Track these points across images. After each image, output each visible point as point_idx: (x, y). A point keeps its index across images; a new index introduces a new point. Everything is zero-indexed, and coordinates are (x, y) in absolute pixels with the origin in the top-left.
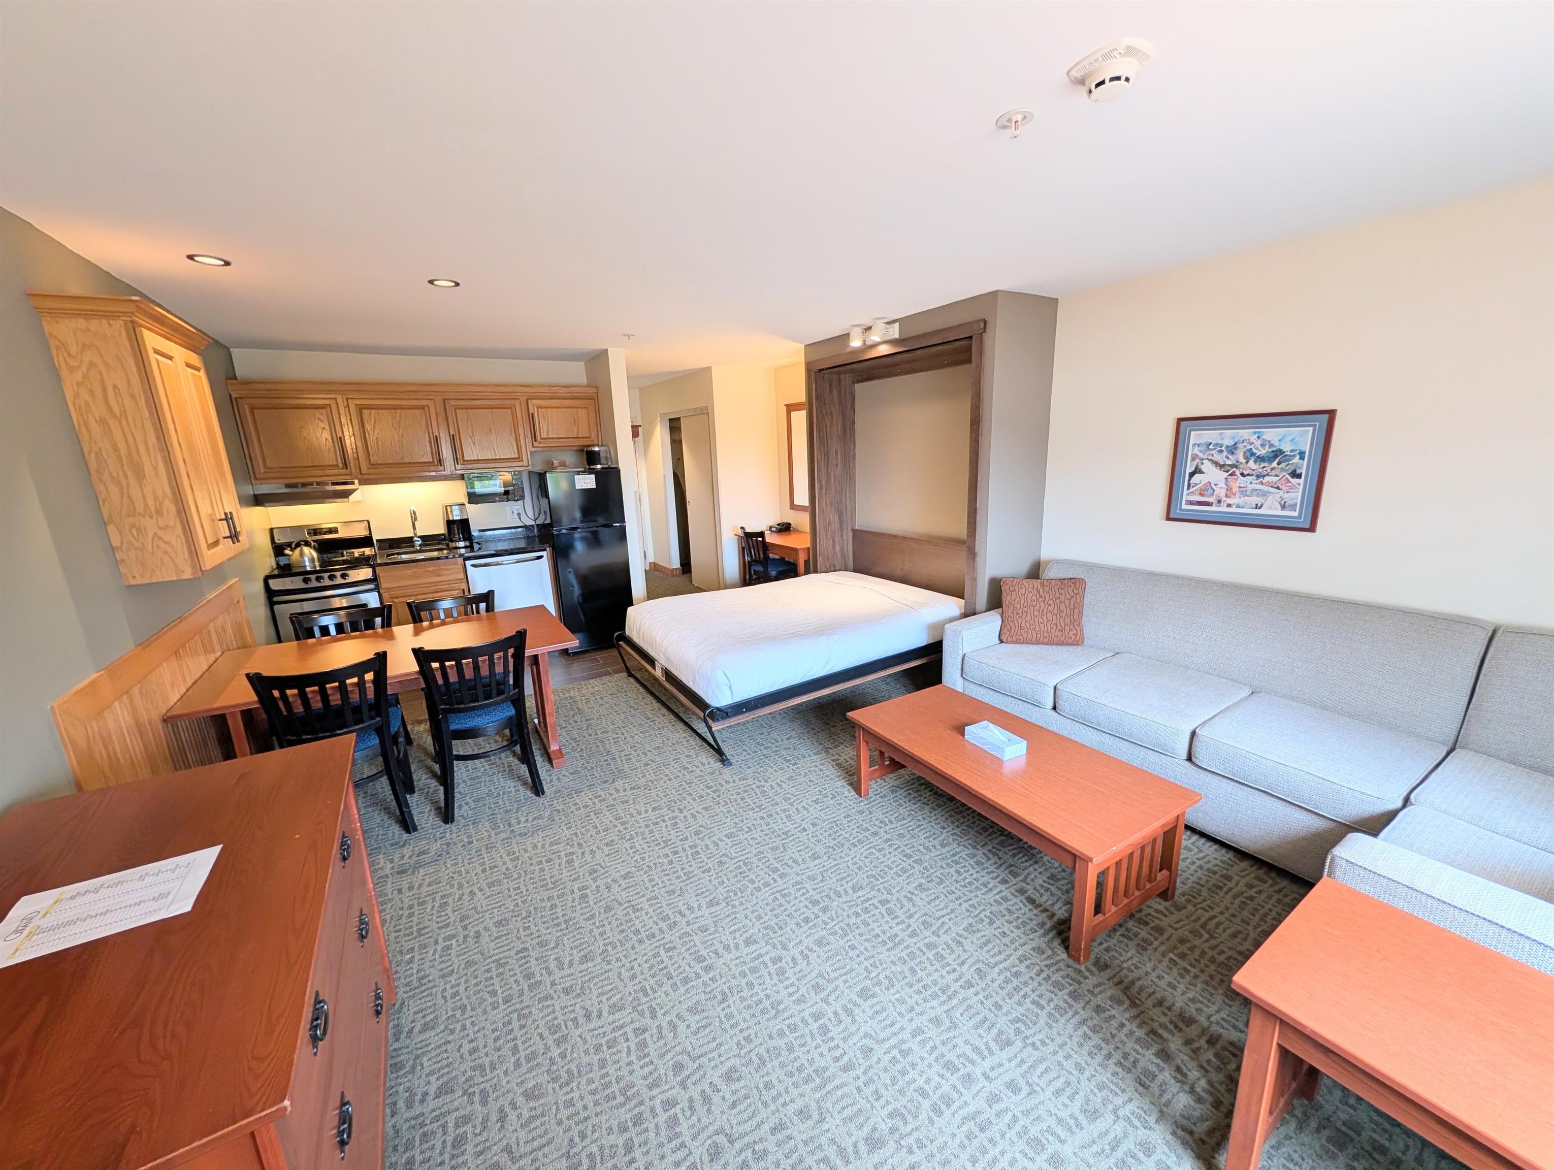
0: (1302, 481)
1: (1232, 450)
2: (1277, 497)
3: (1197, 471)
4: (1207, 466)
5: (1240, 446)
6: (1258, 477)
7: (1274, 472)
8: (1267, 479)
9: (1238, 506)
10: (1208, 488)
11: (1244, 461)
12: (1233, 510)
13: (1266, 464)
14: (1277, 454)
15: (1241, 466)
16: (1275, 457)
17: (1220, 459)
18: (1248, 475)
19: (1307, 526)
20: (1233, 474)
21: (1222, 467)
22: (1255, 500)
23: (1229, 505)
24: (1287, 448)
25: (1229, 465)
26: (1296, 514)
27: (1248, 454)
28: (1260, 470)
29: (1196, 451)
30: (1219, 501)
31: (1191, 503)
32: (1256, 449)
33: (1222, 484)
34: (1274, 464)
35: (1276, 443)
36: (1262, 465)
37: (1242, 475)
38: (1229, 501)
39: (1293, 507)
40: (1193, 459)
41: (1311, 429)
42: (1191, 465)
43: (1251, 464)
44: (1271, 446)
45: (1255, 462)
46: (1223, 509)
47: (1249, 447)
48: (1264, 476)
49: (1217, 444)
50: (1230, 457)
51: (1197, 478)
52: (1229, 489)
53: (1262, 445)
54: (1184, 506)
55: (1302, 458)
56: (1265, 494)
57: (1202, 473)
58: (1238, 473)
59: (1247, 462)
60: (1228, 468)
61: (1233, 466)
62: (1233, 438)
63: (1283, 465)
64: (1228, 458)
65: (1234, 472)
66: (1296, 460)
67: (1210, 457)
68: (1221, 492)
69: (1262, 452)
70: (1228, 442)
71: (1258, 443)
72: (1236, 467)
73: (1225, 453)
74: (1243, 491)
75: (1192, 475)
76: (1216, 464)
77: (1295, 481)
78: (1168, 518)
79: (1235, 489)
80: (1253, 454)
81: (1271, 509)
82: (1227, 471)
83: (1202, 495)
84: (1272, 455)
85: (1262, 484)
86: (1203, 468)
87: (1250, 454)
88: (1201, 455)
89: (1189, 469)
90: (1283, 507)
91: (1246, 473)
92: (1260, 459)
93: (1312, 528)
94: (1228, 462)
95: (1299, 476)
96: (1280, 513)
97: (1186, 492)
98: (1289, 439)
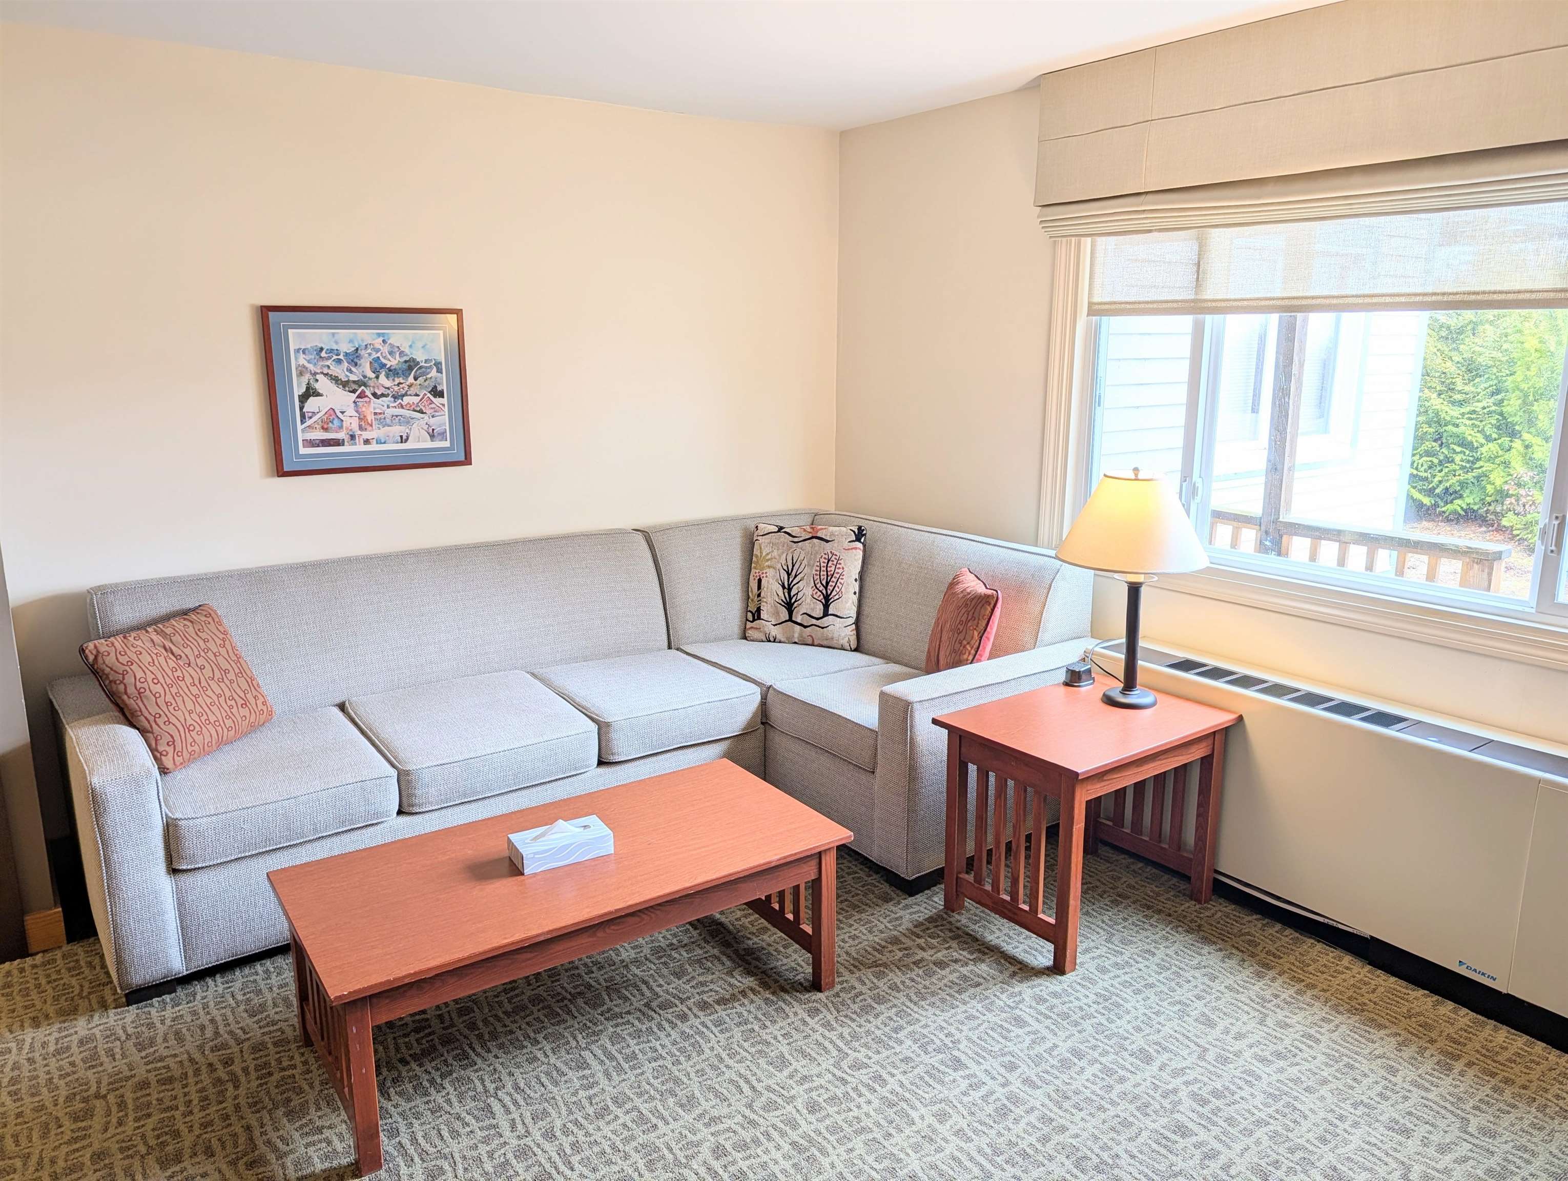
0: (445, 401)
1: (354, 358)
2: (423, 422)
3: (310, 393)
4: (323, 384)
5: (362, 352)
6: (395, 397)
7: (412, 391)
8: (406, 399)
9: (379, 442)
10: (331, 419)
11: (373, 375)
12: (373, 447)
13: (401, 380)
14: (411, 365)
15: (371, 383)
16: (410, 369)
17: (340, 371)
18: (383, 395)
19: (462, 458)
20: (360, 396)
21: (345, 384)
22: (398, 430)
23: (367, 442)
24: (420, 357)
25: (354, 382)
26: (447, 444)
27: (376, 365)
28: (396, 388)
29: (302, 361)
30: (353, 437)
31: (311, 443)
32: (385, 358)
33: (351, 411)
34: (411, 379)
35: (407, 351)
36: (397, 380)
37: (375, 395)
38: (366, 435)
39: (442, 435)
40: (301, 374)
41: (441, 333)
42: (299, 385)
43: (383, 379)
44: (402, 354)
45: (387, 377)
46: (360, 447)
47: (375, 355)
48: (403, 396)
49: (331, 351)
50: (353, 369)
51: (312, 404)
52: (362, 418)
53: (391, 353)
54: (303, 451)
55: (439, 371)
56: (408, 421)
57: (319, 395)
58: (368, 393)
59: (377, 377)
60: (355, 387)
61: (359, 383)
62: (351, 341)
63: (420, 380)
64: (350, 371)
65: (363, 392)
66: (433, 373)
67: (326, 371)
68: (351, 422)
69: (393, 362)
70: (346, 348)
71: (385, 349)
72: (365, 385)
73: (346, 364)
74: (380, 419)
75: (304, 398)
76: (336, 380)
77: (437, 401)
78: (281, 472)
79: (370, 417)
80: (383, 366)
81: (419, 442)
82: (354, 391)
83: (326, 430)
84: (405, 366)
85: (402, 407)
86: (317, 386)
87: (378, 366)
88: (311, 367)
89: (298, 390)
90: (432, 436)
91: (379, 393)
92: (392, 373)
93: (467, 461)
94: (353, 378)
95: (441, 394)
96: (429, 444)
97: (300, 427)
98: (420, 344)
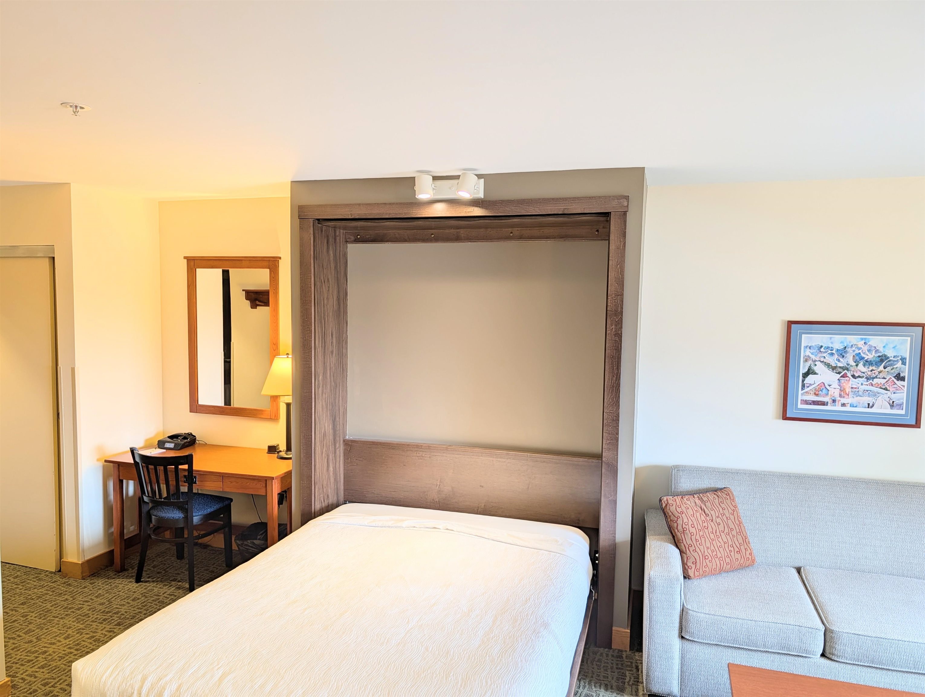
0: (905, 383)
1: (842, 353)
2: (886, 397)
3: (810, 372)
4: (819, 368)
5: (848, 350)
6: (868, 379)
7: (881, 375)
8: (876, 380)
9: (852, 406)
10: (822, 388)
11: (855, 364)
12: (848, 408)
13: (874, 368)
14: (882, 359)
15: (852, 369)
16: (882, 361)
17: (832, 361)
18: (859, 377)
19: (914, 423)
20: (844, 376)
21: (834, 368)
22: (867, 400)
23: (843, 405)
24: (890, 353)
25: (840, 367)
26: (903, 412)
27: (857, 358)
28: (869, 373)
29: (808, 352)
30: (834, 401)
31: (806, 402)
32: (864, 353)
33: (835, 385)
34: (881, 368)
35: (881, 349)
36: (871, 368)
37: (853, 376)
38: (843, 401)
39: (900, 406)
40: (806, 361)
41: (909, 338)
42: (804, 367)
43: (861, 367)
44: (877, 351)
45: (864, 366)
46: (838, 408)
47: (857, 351)
48: (874, 378)
49: (828, 348)
50: (841, 359)
51: (810, 379)
52: (842, 390)
53: (869, 351)
54: (800, 406)
55: (904, 363)
56: (875, 395)
57: (815, 374)
58: (849, 374)
59: (857, 365)
60: (840, 370)
61: (844, 368)
62: (842, 342)
63: (889, 369)
64: (839, 361)
65: (846, 374)
66: (899, 364)
67: (822, 359)
68: (835, 392)
69: (870, 356)
70: (838, 346)
71: (865, 348)
72: (848, 369)
73: (836, 356)
74: (855, 391)
75: (806, 375)
76: (828, 365)
77: (899, 383)
78: (785, 418)
79: (848, 390)
80: (862, 358)
81: (882, 408)
82: (839, 373)
83: (817, 395)
84: (878, 359)
85: (872, 385)
86: (816, 369)
87: (858, 359)
88: (813, 357)
89: (803, 369)
90: (892, 406)
91: (857, 375)
92: (868, 363)
93: (917, 425)
94: (840, 364)
95: (903, 379)
96: (889, 411)
97: (800, 392)
98: (892, 346)
